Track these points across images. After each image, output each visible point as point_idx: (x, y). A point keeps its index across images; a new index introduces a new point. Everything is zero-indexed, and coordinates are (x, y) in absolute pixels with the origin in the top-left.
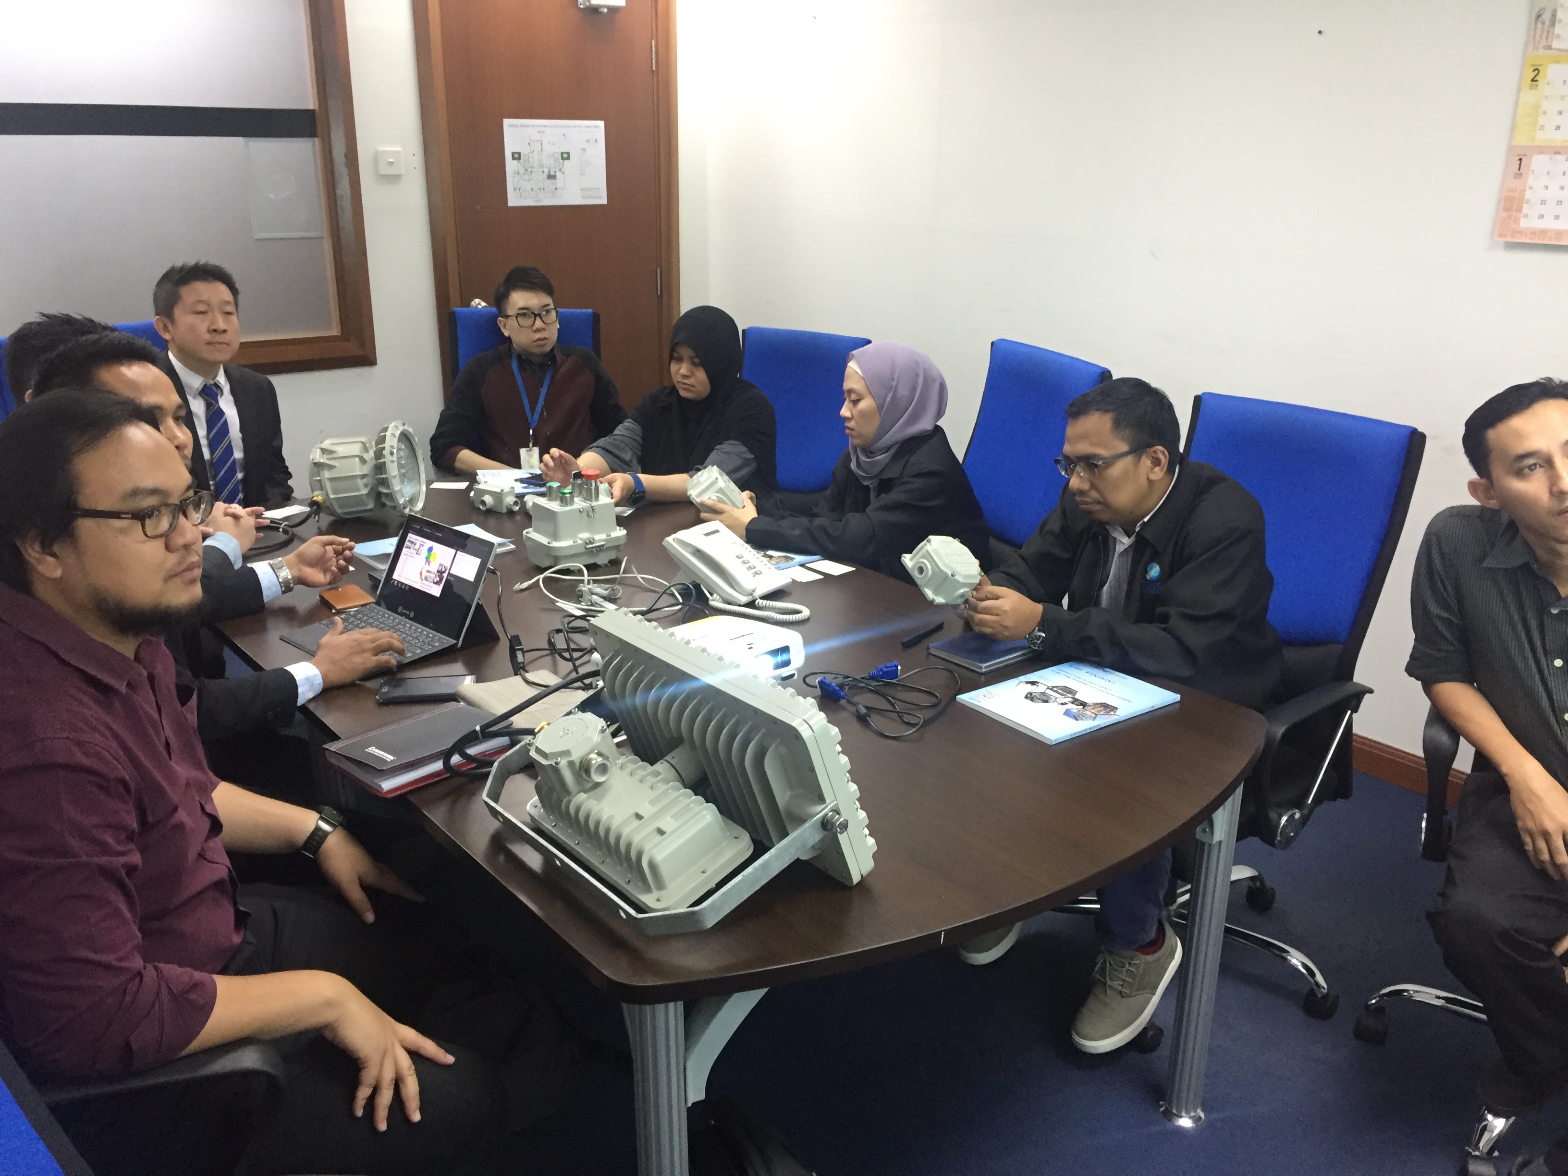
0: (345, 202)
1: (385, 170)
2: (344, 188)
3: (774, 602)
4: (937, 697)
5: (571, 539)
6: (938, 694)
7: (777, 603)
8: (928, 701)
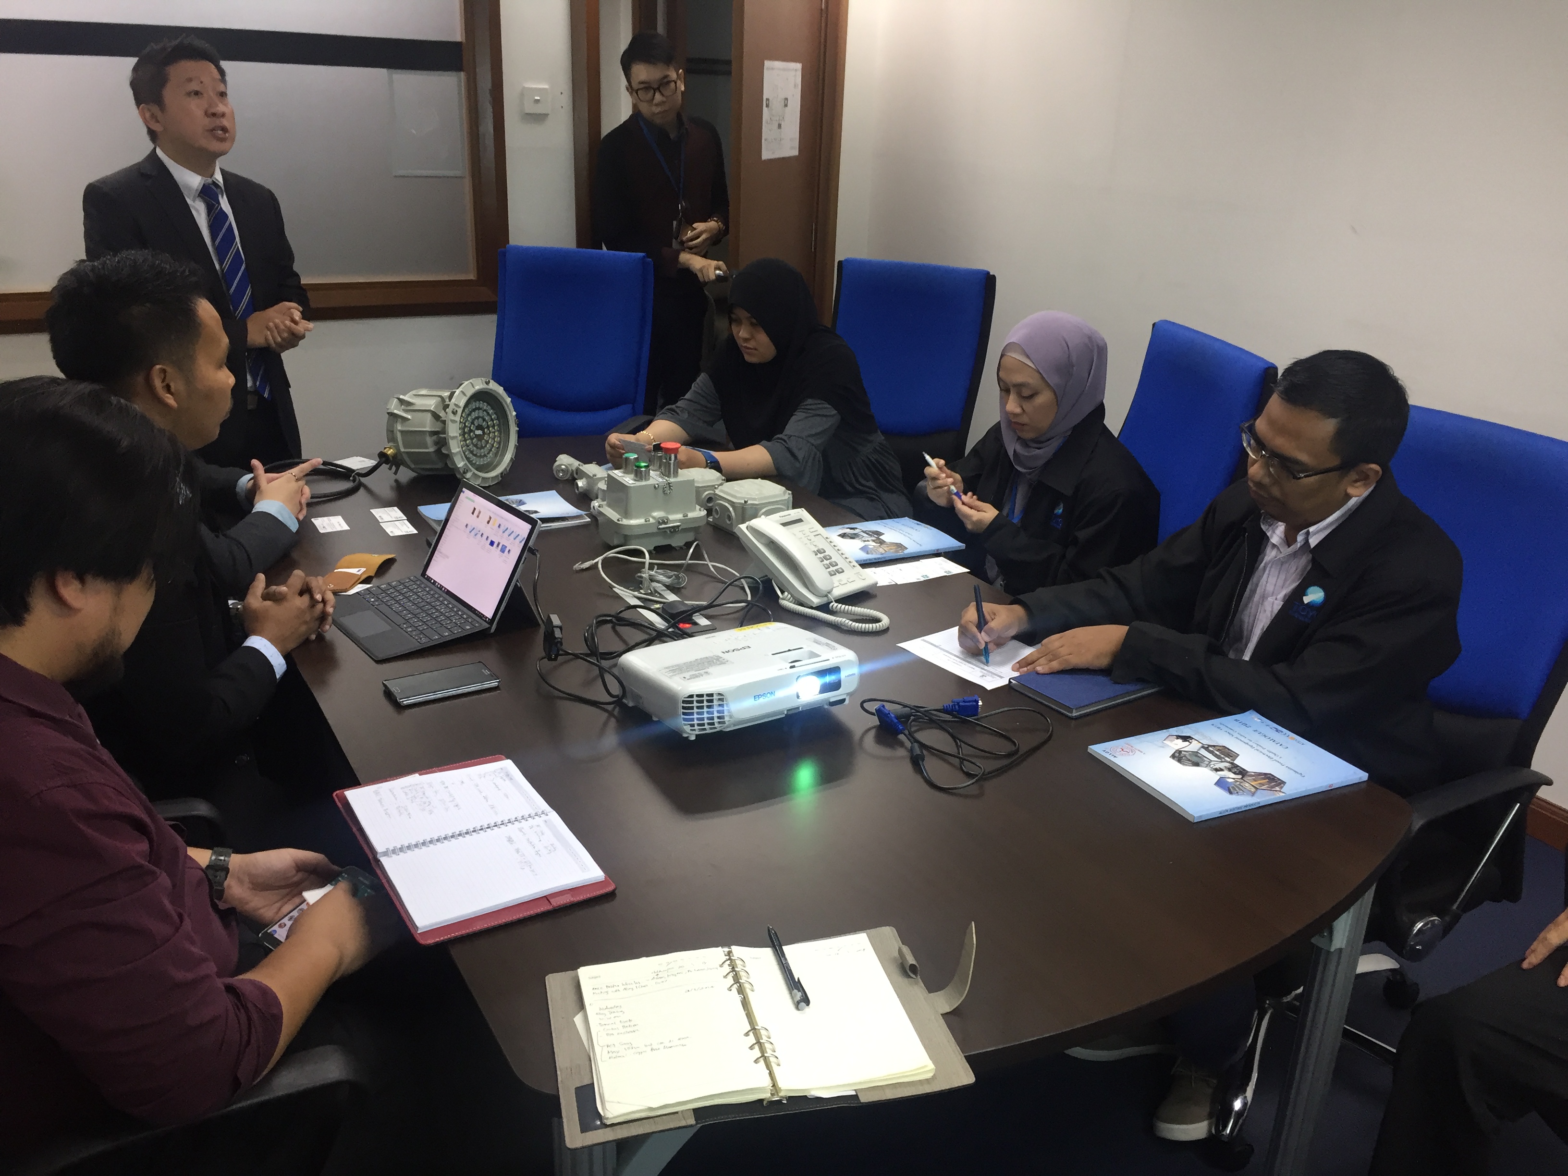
0: (489, 141)
1: (530, 108)
2: (487, 127)
3: (850, 607)
4: (1015, 744)
5: (642, 518)
6: (1014, 740)
7: (853, 608)
8: (1003, 747)
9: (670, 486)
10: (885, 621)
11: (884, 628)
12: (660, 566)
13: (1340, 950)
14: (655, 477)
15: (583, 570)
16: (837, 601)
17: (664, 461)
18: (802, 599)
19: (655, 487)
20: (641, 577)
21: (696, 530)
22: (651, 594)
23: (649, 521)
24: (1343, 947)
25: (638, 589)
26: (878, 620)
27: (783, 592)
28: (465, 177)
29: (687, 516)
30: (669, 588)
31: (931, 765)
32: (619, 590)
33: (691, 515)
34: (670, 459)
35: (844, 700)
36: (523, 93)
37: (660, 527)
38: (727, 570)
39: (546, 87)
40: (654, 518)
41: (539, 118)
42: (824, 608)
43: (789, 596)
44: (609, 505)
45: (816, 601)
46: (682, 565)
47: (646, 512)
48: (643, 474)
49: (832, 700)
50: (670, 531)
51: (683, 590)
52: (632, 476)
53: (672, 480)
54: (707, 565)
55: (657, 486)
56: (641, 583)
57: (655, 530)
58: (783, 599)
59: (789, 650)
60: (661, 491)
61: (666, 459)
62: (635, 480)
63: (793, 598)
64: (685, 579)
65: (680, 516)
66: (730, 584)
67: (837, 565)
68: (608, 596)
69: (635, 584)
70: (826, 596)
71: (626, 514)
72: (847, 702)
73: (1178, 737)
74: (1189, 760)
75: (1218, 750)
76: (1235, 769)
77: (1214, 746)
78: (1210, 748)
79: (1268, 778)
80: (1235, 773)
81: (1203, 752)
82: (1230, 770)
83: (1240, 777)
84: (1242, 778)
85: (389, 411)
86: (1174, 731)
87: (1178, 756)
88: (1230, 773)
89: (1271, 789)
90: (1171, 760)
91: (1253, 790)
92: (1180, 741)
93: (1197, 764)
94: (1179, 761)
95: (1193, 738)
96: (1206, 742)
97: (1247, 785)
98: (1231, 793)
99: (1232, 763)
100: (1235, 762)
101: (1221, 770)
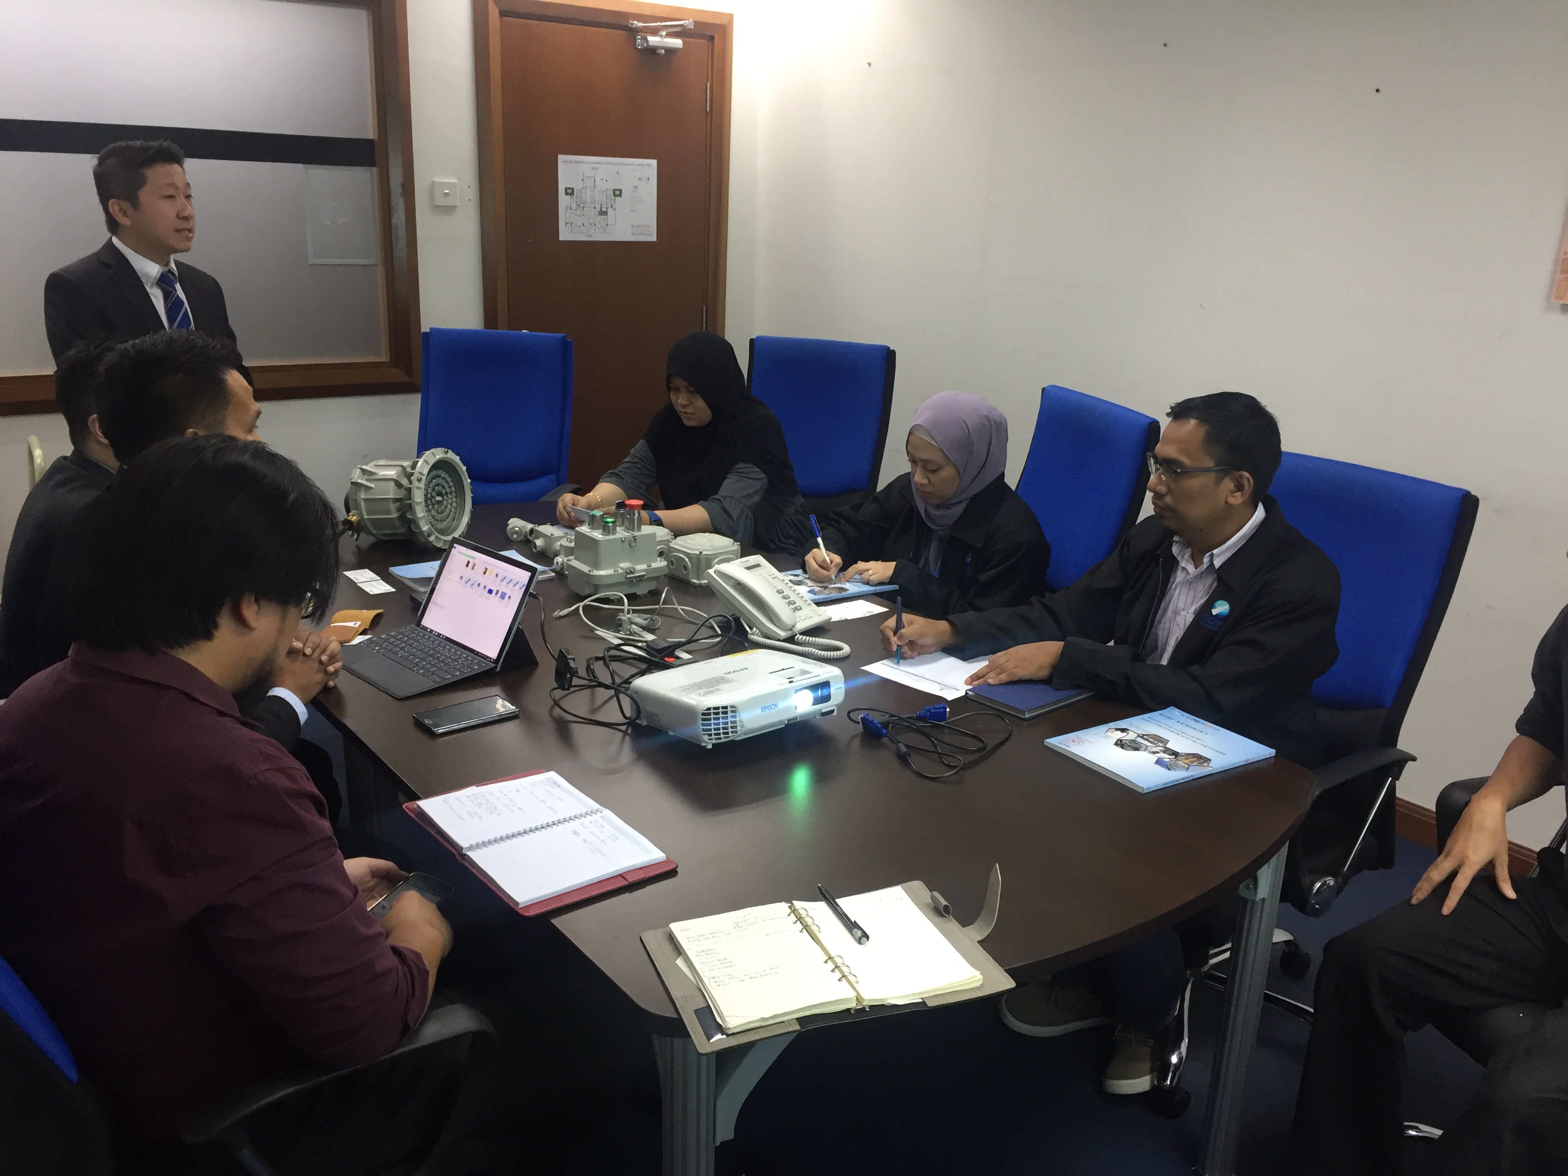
0: (401, 232)
1: (440, 201)
2: (399, 218)
3: (814, 638)
4: (983, 741)
5: (612, 568)
6: (983, 739)
7: (817, 639)
8: (974, 745)
9: (635, 539)
10: (846, 649)
11: (846, 655)
12: (634, 611)
13: (1264, 899)
14: (620, 532)
15: (561, 617)
16: (800, 634)
17: (628, 516)
18: (770, 633)
19: (622, 541)
20: (620, 620)
21: (657, 578)
22: (631, 634)
23: (618, 571)
24: (1266, 897)
25: (618, 631)
26: (839, 649)
27: (751, 628)
28: (377, 265)
29: (651, 566)
30: (644, 628)
31: (916, 761)
32: (601, 632)
33: (654, 565)
34: (634, 515)
35: (833, 711)
36: (433, 186)
37: (628, 576)
38: (695, 612)
39: (455, 181)
40: (622, 569)
41: (449, 210)
42: (791, 640)
43: (758, 631)
44: (576, 559)
45: (783, 634)
46: (656, 609)
47: (614, 564)
48: (611, 529)
49: (824, 711)
50: (637, 580)
51: (657, 631)
52: (600, 531)
53: (636, 534)
54: (677, 608)
55: (624, 539)
56: (620, 625)
57: (623, 580)
58: (753, 634)
59: (783, 669)
60: (627, 543)
61: (630, 515)
62: (603, 535)
63: (761, 633)
64: (659, 621)
65: (644, 567)
66: (702, 625)
67: (795, 603)
68: (590, 638)
69: (615, 625)
70: (791, 630)
71: (596, 565)
72: (835, 713)
73: (1117, 729)
74: (1130, 746)
75: (1152, 738)
76: (1167, 751)
77: (1148, 735)
78: (1145, 737)
79: (1196, 757)
80: (1169, 755)
81: (1139, 740)
82: (1164, 752)
83: (1174, 757)
84: (1175, 758)
85: (353, 481)
86: (1112, 725)
87: (1120, 744)
88: (1165, 754)
89: (1200, 764)
90: (1115, 746)
91: (1187, 766)
92: (1119, 732)
93: (1137, 749)
94: (1122, 747)
95: (1128, 730)
96: (1140, 732)
97: (1181, 763)
98: (1169, 769)
99: (1165, 747)
100: (1167, 746)
101: (1158, 753)
